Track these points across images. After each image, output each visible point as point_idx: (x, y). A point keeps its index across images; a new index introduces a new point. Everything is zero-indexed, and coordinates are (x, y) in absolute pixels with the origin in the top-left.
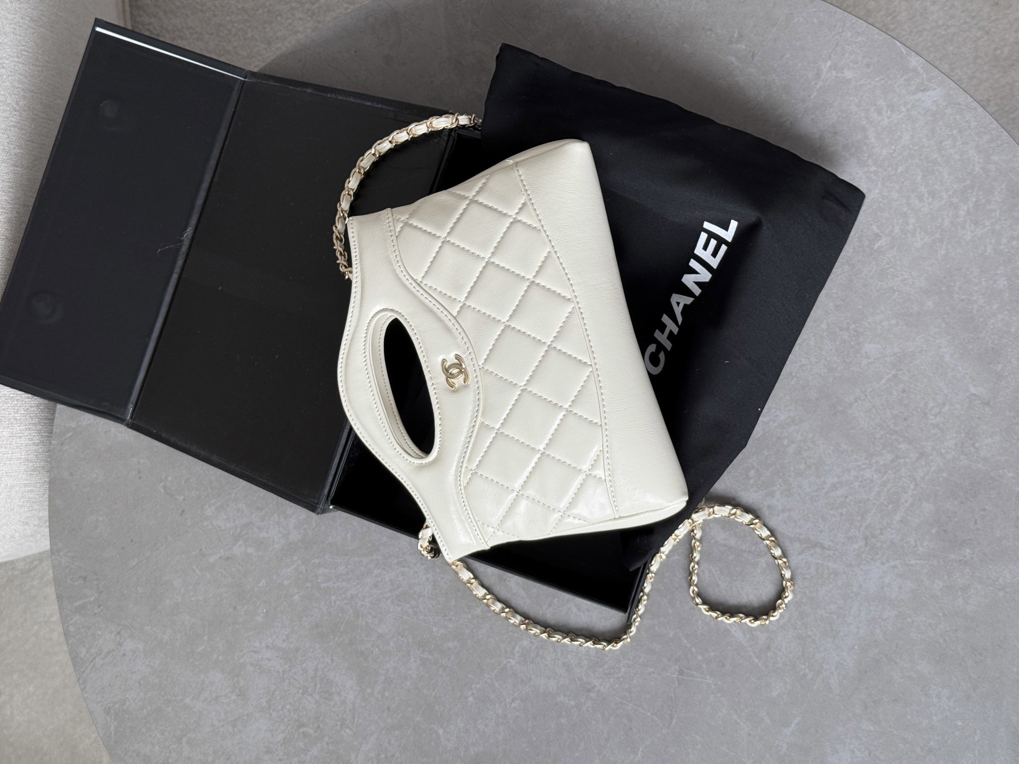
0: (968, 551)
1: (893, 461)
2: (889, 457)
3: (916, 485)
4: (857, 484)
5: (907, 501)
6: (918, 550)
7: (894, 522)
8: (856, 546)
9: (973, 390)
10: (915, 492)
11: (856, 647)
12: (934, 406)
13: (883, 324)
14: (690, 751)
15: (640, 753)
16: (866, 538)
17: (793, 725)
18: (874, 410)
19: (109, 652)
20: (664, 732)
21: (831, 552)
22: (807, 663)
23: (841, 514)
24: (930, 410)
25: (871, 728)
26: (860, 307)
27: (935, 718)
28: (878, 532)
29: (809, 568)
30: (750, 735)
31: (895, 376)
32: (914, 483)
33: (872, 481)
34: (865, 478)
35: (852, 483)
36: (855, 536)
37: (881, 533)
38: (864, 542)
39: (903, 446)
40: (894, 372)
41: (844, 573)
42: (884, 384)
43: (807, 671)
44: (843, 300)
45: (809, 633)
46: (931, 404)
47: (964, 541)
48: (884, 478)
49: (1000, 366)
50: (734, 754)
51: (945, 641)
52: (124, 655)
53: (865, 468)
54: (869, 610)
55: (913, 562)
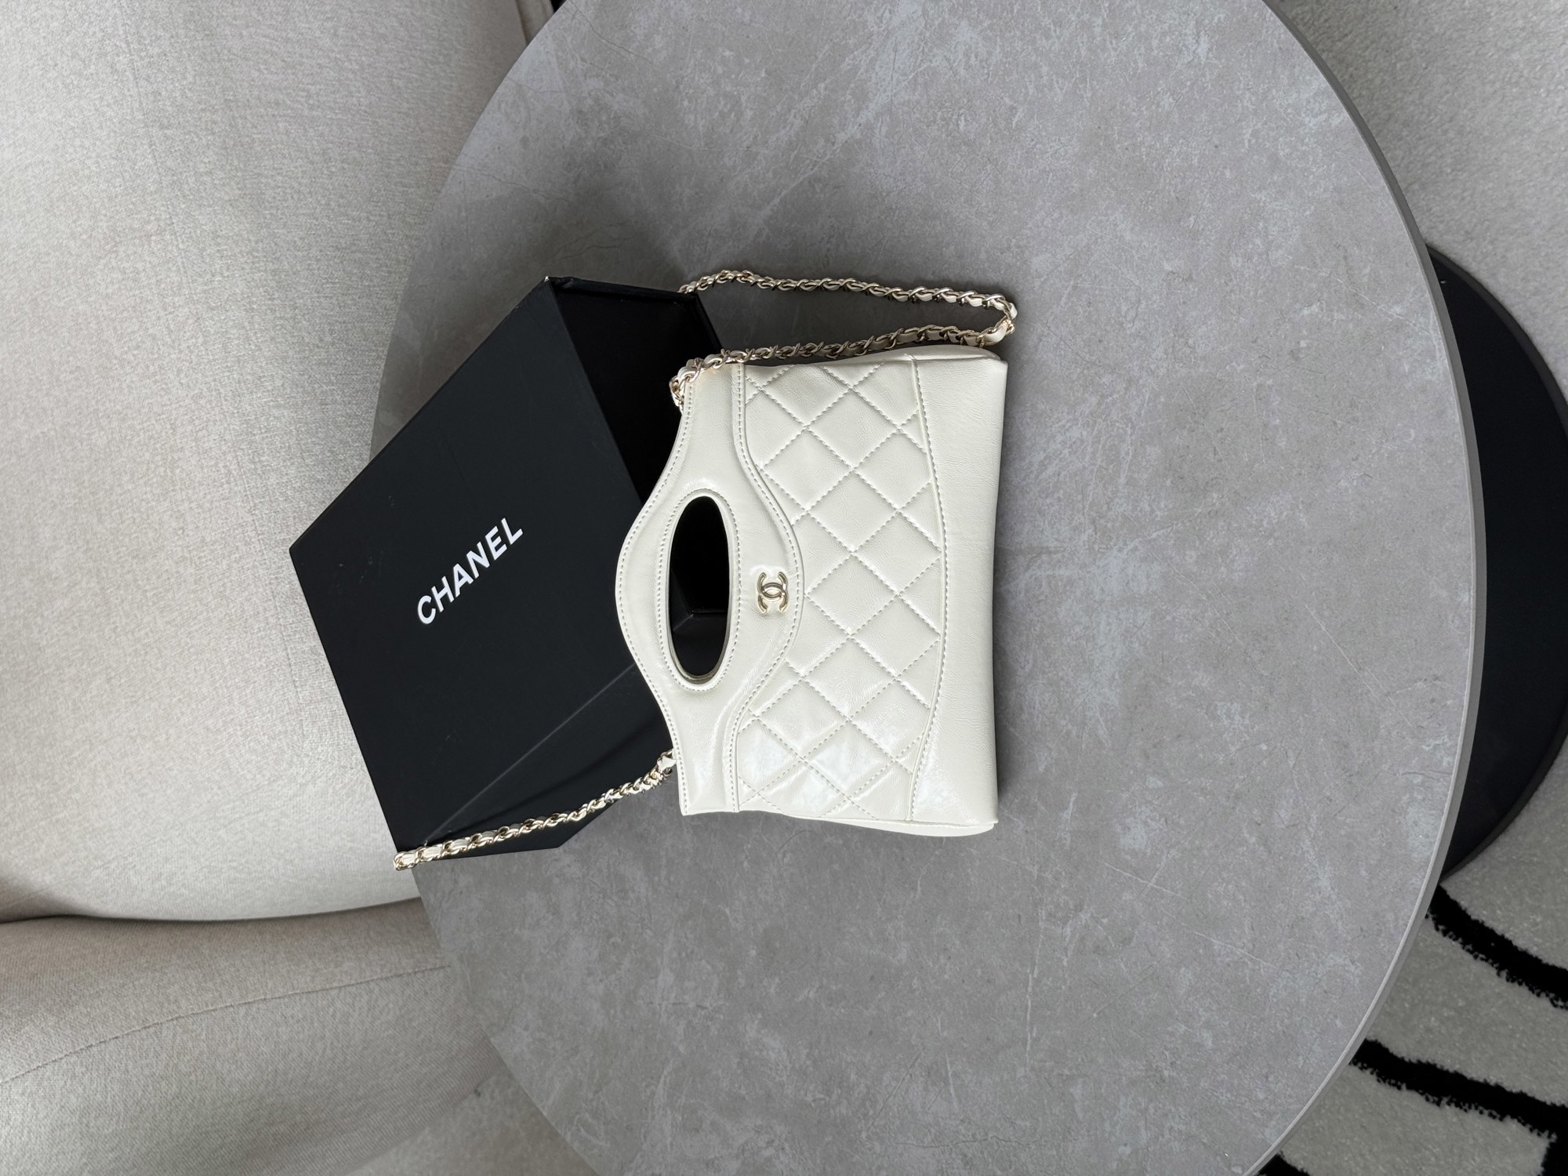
0: (1215, 495)
1: (1099, 404)
2: (1094, 400)
3: (1133, 427)
4: (1066, 451)
5: (1127, 453)
6: (1157, 516)
7: (1120, 488)
8: (1084, 537)
9: (1167, 267)
10: (1133, 437)
11: (1117, 677)
12: (1128, 309)
13: (1045, 223)
14: (969, 870)
15: (919, 889)
16: (1093, 522)
17: (1071, 804)
18: (1062, 343)
19: (450, 893)
20: (937, 853)
21: (1059, 556)
22: (1067, 717)
23: (1059, 500)
24: (1125, 317)
25: (1160, 784)
26: (1016, 212)
27: (1233, 749)
28: (1105, 508)
29: (1041, 586)
30: (1027, 832)
31: (1075, 287)
32: (1130, 425)
33: (1082, 441)
34: (1074, 440)
35: (1061, 453)
36: (1081, 524)
37: (1109, 509)
38: (1093, 528)
39: (1106, 379)
40: (1072, 283)
41: (1080, 579)
42: (1066, 304)
43: (1070, 727)
44: (995, 213)
45: (1060, 674)
46: (1124, 308)
47: (1207, 483)
48: (1095, 432)
49: (1192, 219)
50: (1015, 863)
51: (1218, 633)
52: (461, 893)
53: (1070, 427)
54: (1120, 620)
55: (1154, 535)
